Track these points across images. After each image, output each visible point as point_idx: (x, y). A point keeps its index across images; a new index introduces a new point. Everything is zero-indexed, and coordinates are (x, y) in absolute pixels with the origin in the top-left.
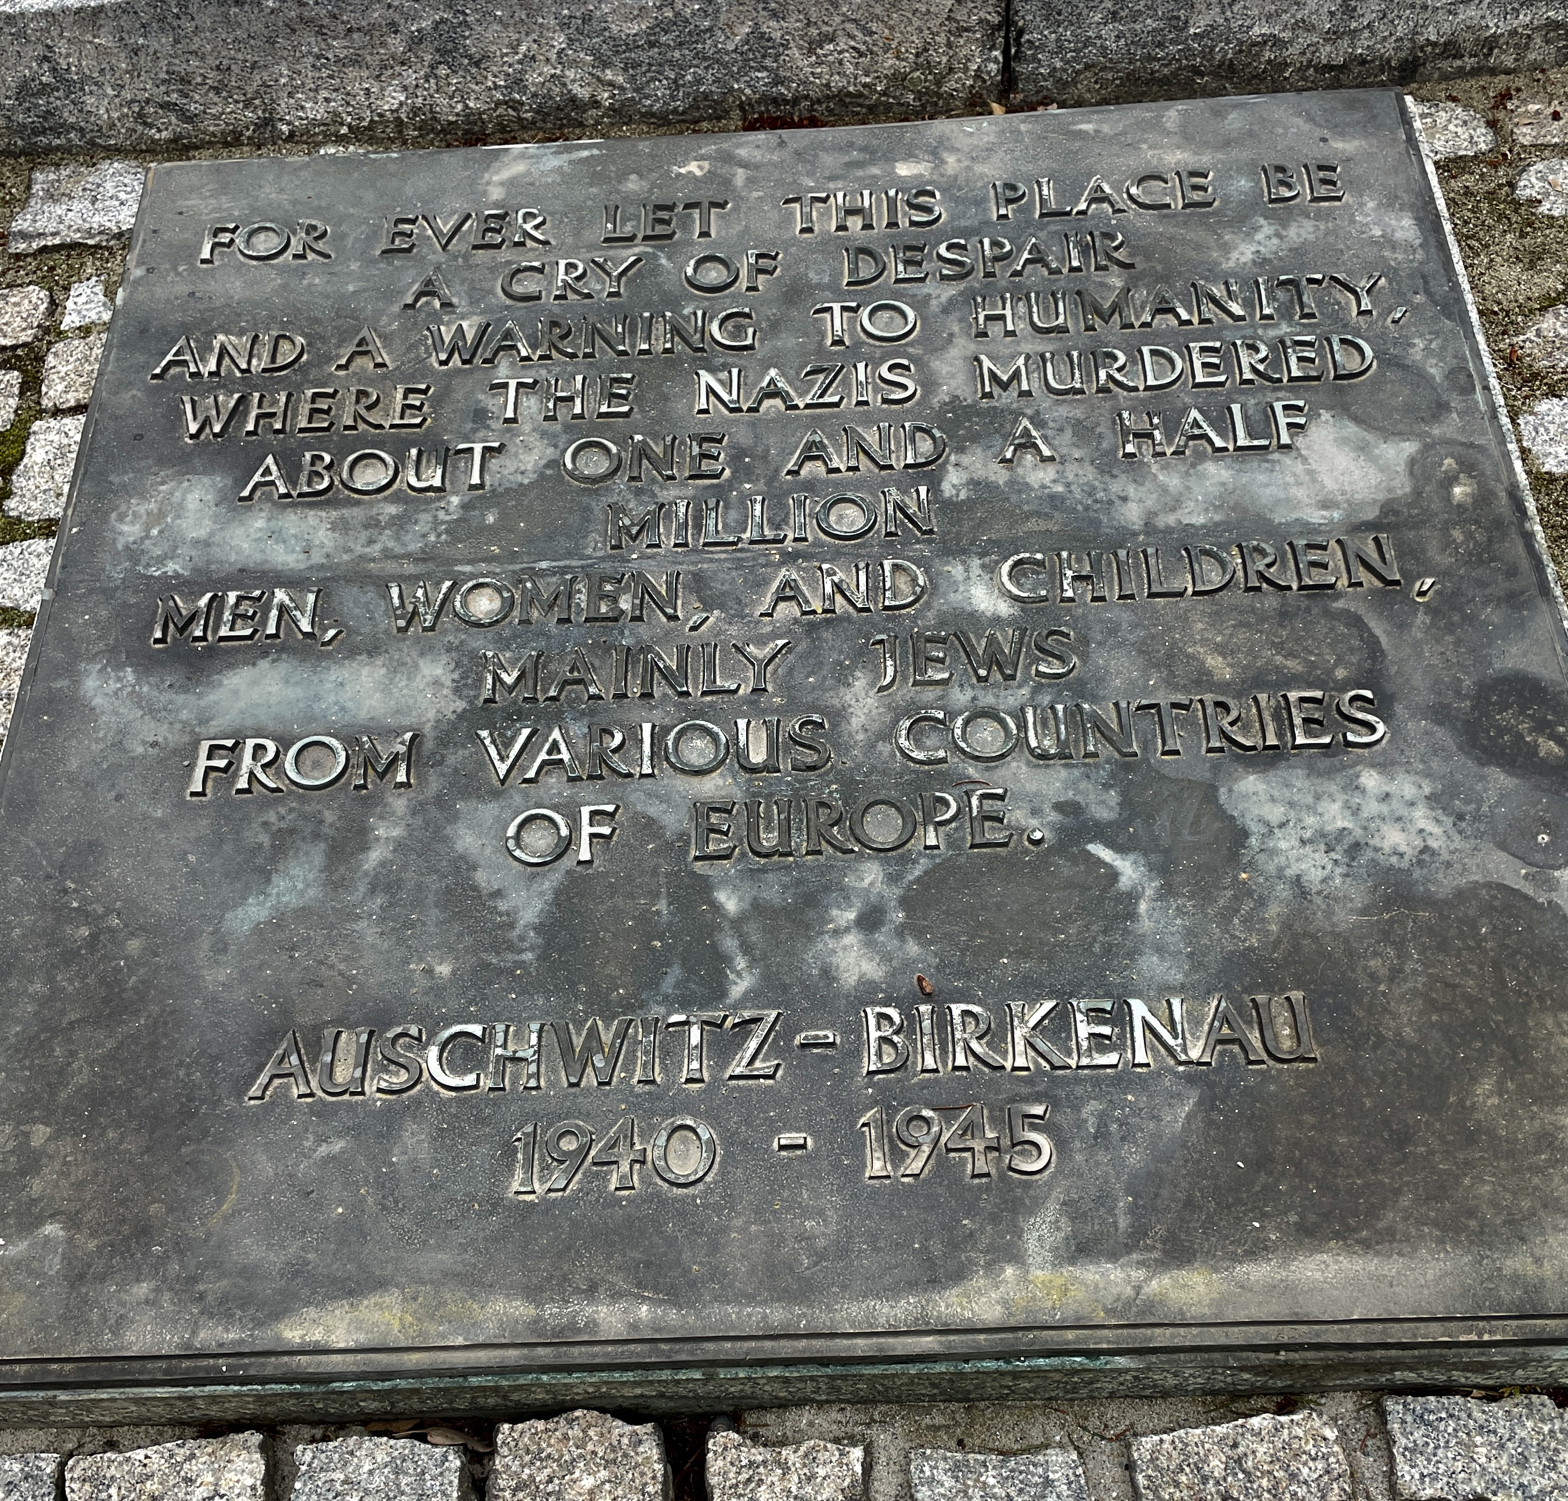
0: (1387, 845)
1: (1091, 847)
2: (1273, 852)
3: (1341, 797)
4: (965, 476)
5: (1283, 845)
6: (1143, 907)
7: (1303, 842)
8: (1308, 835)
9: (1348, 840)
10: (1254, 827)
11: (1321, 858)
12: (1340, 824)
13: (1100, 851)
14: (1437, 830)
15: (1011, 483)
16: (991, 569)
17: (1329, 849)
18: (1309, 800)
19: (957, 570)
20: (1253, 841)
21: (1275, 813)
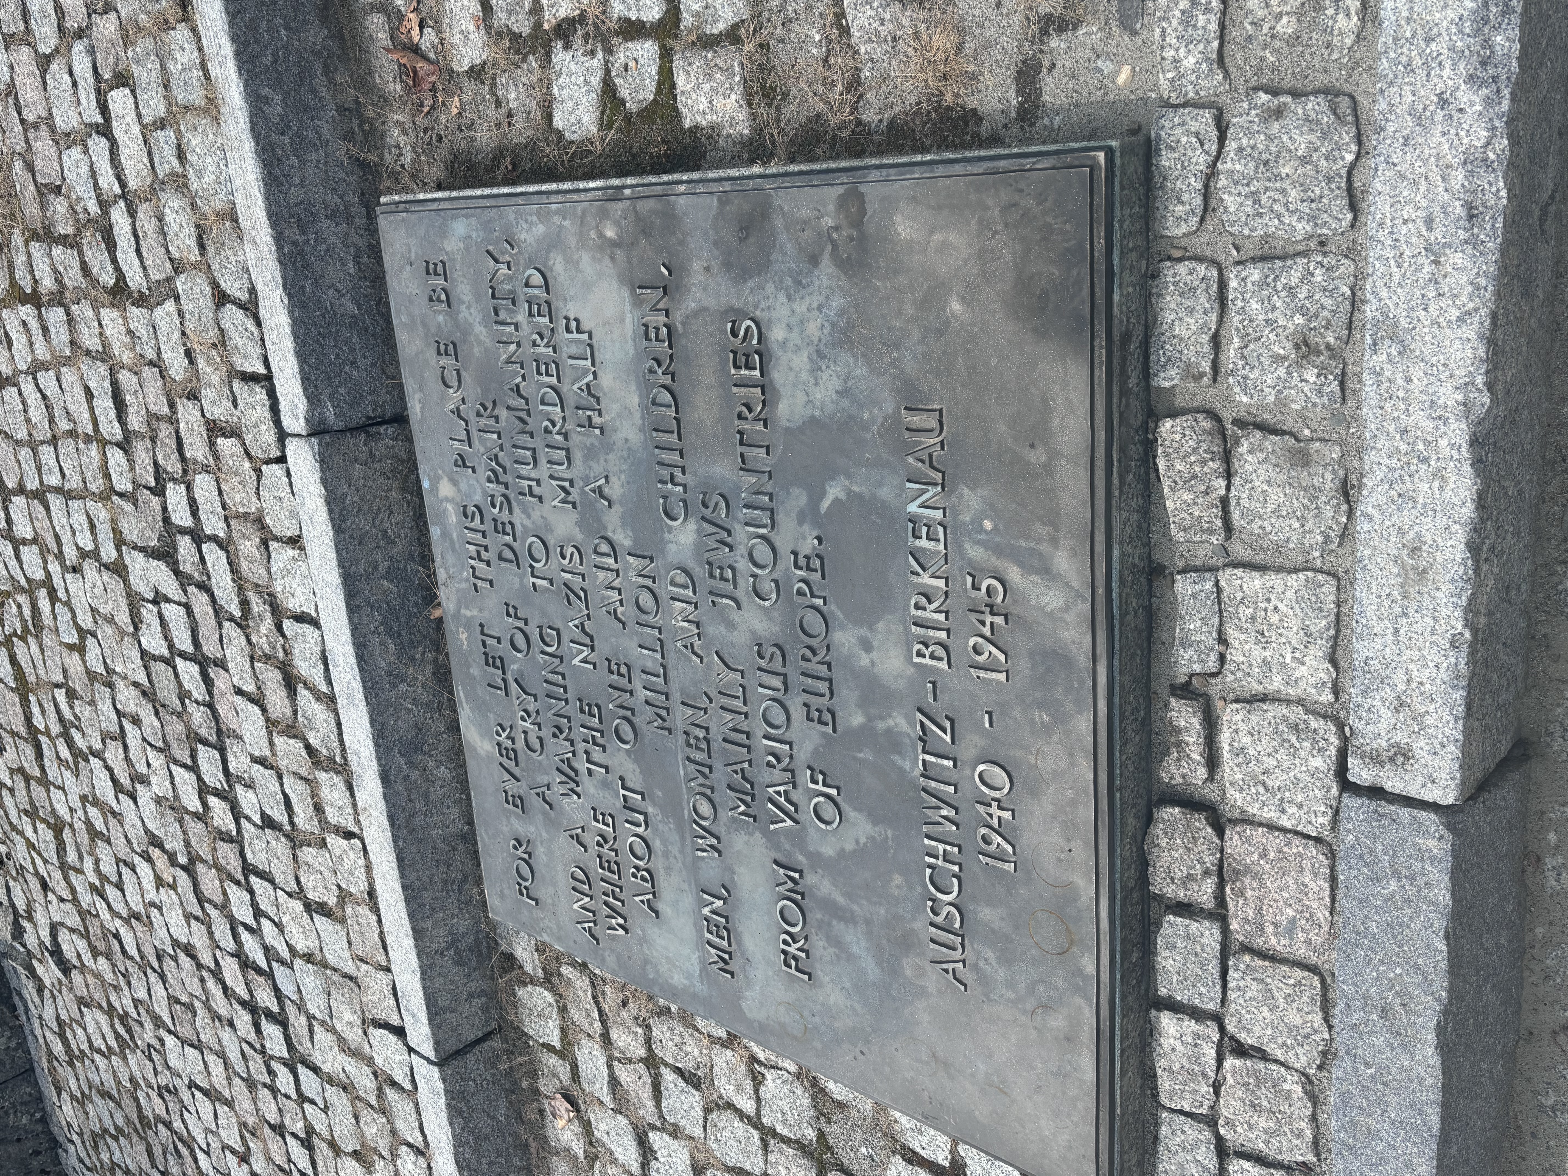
0: (817, 334)
1: (823, 511)
2: (823, 403)
3: (790, 354)
4: (619, 530)
5: (819, 396)
6: (855, 489)
7: (817, 384)
8: (812, 381)
9: (815, 357)
10: (809, 412)
11: (825, 376)
12: (806, 359)
13: (825, 504)
14: (808, 300)
15: (621, 504)
16: (670, 529)
17: (820, 369)
18: (792, 374)
19: (672, 548)
20: (817, 413)
21: (801, 398)
